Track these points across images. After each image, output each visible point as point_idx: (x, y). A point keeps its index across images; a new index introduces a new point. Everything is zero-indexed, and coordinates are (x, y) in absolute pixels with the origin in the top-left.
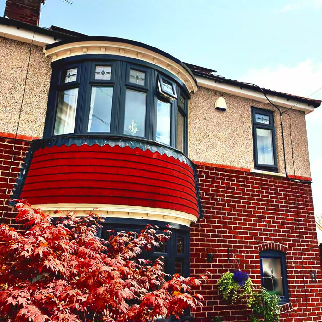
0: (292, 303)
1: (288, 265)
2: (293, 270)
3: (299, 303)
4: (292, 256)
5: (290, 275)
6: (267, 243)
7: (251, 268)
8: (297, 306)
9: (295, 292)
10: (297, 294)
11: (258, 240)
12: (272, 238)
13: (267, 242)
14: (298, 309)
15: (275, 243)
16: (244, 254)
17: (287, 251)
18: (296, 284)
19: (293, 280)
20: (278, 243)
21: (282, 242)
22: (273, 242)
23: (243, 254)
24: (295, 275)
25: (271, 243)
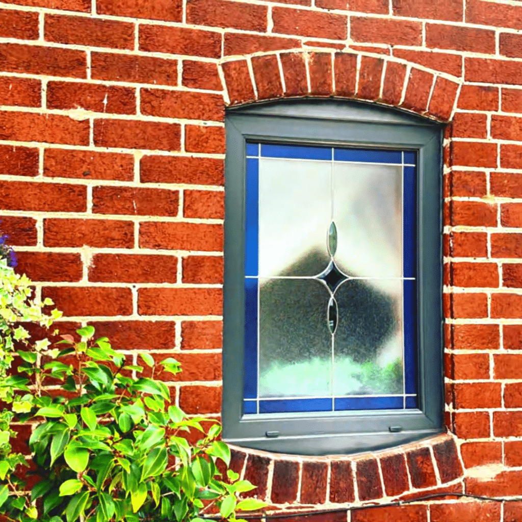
0: (458, 442)
1: (451, 202)
2: (490, 231)
3: (512, 439)
4: (489, 139)
5: (457, 260)
6: (294, 50)
7: (141, 212)
8: (496, 458)
9: (492, 373)
10: (504, 382)
11: (224, 26)
12: (342, 19)
13: (297, 44)
14: (502, 475)
15: (360, 54)
16: (92, 116)
17: (456, 110)
18: (502, 322)
19: (484, 297)
20: (386, 52)
21: (424, 48)
22: (349, 42)
23: (78, 114)
24: (500, 261)
25: (333, 51)
